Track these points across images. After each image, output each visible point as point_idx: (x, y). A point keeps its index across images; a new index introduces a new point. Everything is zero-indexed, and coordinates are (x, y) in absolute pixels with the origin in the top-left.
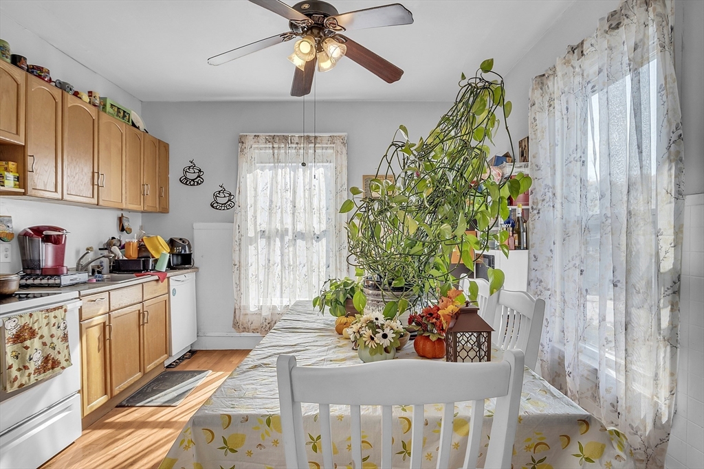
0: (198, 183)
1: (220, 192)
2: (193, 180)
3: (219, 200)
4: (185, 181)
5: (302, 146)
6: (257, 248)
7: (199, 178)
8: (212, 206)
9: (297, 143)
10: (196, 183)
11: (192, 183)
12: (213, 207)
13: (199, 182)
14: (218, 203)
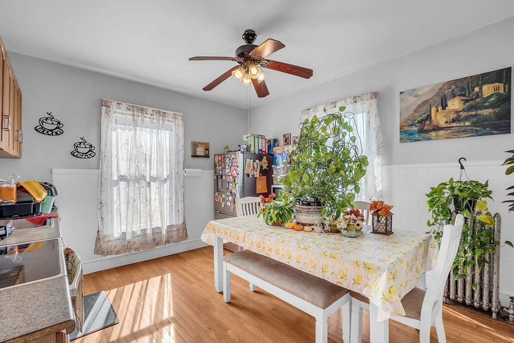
0: (56, 133)
1: (80, 143)
2: (51, 130)
3: (79, 150)
4: (41, 130)
5: (155, 117)
6: (119, 189)
7: (58, 130)
8: (72, 154)
9: (152, 115)
10: (54, 134)
11: (50, 133)
12: (74, 156)
13: (59, 133)
14: (79, 152)
